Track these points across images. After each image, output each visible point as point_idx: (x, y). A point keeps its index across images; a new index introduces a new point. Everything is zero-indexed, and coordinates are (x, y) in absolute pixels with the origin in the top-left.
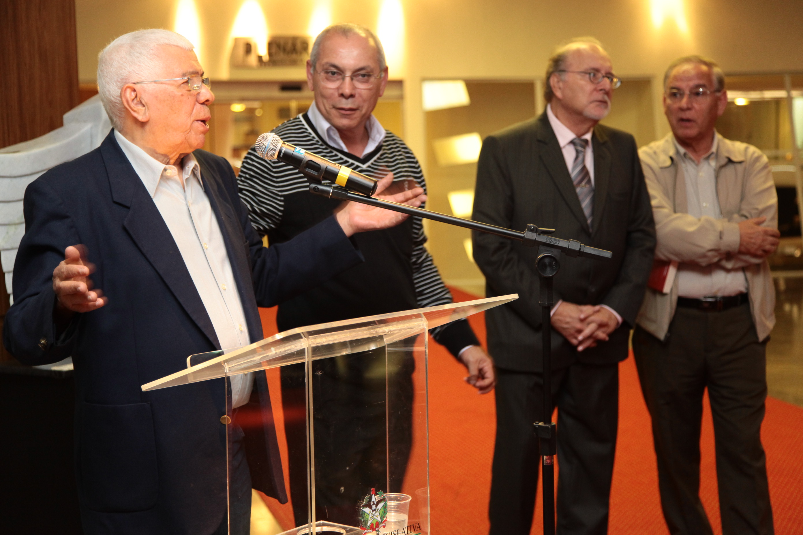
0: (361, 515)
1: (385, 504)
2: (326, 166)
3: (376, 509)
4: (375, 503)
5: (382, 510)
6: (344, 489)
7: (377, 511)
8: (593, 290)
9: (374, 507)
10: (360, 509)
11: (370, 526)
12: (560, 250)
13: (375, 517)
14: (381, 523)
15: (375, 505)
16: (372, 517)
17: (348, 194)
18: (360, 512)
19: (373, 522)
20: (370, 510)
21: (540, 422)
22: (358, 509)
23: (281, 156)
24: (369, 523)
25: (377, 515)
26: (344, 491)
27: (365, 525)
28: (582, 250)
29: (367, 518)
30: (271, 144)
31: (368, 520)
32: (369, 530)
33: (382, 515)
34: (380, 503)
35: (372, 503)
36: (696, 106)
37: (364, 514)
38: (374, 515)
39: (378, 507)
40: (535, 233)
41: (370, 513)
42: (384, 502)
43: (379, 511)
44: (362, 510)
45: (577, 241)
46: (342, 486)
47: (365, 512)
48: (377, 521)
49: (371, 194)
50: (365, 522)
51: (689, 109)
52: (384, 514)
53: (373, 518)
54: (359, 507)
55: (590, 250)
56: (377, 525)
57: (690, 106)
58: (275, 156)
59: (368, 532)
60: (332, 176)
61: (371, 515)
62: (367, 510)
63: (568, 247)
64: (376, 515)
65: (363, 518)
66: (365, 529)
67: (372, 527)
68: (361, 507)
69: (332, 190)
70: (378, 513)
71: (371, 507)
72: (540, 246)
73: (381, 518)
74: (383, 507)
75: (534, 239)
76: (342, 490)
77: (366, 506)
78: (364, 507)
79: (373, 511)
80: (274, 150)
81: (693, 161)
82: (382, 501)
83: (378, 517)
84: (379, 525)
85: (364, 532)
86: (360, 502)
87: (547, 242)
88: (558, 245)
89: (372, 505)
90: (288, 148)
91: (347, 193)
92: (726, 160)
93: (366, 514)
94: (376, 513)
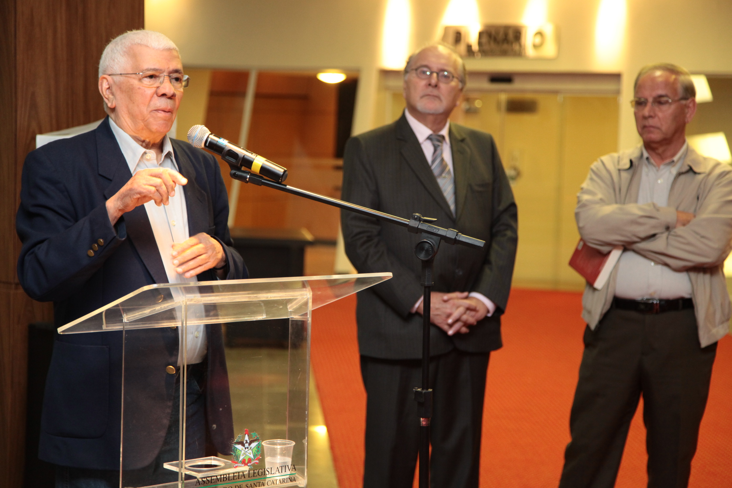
0: (233, 450)
1: (258, 444)
2: (243, 156)
3: (249, 447)
4: (248, 442)
5: (255, 449)
6: (216, 427)
7: (250, 449)
8: (461, 273)
9: (247, 445)
10: (232, 445)
11: (242, 460)
12: (439, 238)
13: (247, 454)
14: (253, 460)
15: (248, 444)
16: (245, 453)
17: (263, 181)
18: (232, 448)
19: (244, 458)
20: (242, 447)
21: (419, 388)
22: (230, 445)
23: (207, 145)
24: (241, 458)
25: (250, 452)
26: (216, 428)
27: (237, 459)
28: (458, 238)
29: (239, 454)
30: (198, 134)
31: (240, 455)
32: (241, 464)
33: (255, 453)
34: (253, 442)
35: (245, 442)
36: (660, 115)
37: (236, 450)
38: (246, 452)
39: (251, 446)
40: (418, 221)
41: (243, 450)
42: (258, 442)
43: (251, 449)
44: (234, 446)
45: (454, 230)
46: (214, 424)
47: (237, 448)
48: (250, 457)
49: (280, 181)
50: (237, 456)
51: (650, 117)
52: (257, 453)
53: (245, 455)
54: (231, 443)
55: (464, 238)
56: (249, 461)
57: (652, 114)
58: (202, 144)
59: (240, 466)
60: (249, 163)
61: (243, 452)
62: (239, 447)
63: (445, 235)
64: (248, 452)
65: (235, 453)
66: (236, 463)
67: (244, 462)
68: (233, 444)
69: (248, 176)
70: (250, 451)
71: (243, 445)
72: (423, 233)
73: (253, 456)
74: (256, 446)
75: (417, 226)
76: (214, 427)
77: (238, 443)
78: (236, 444)
79: (245, 448)
80: (201, 139)
81: (654, 166)
82: (256, 441)
83: (250, 454)
84: (251, 461)
85: (236, 465)
86: (233, 440)
87: (428, 230)
88: (437, 233)
89: (245, 443)
90: (213, 138)
91: (261, 179)
92: (687, 168)
93: (238, 450)
94: (248, 450)
